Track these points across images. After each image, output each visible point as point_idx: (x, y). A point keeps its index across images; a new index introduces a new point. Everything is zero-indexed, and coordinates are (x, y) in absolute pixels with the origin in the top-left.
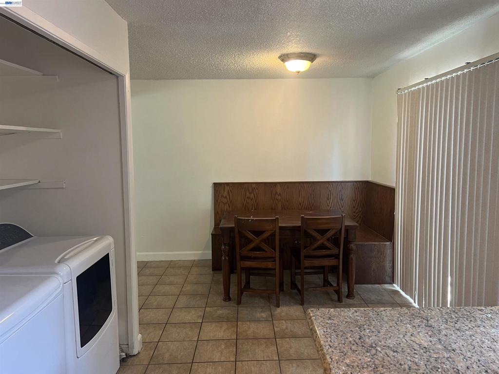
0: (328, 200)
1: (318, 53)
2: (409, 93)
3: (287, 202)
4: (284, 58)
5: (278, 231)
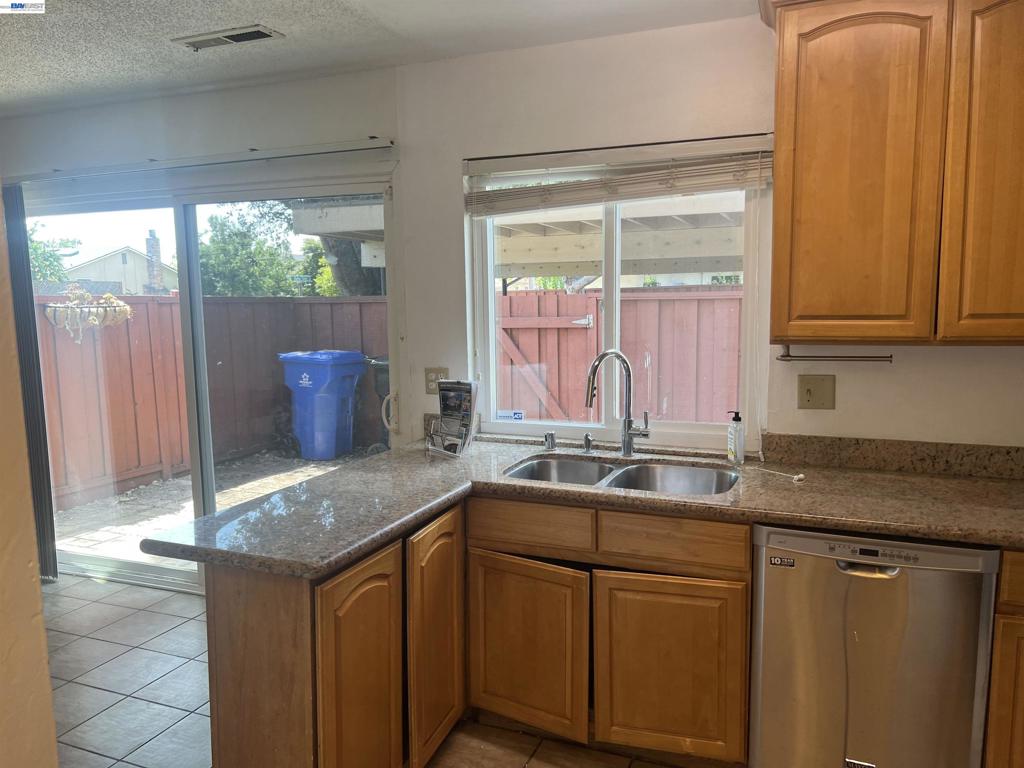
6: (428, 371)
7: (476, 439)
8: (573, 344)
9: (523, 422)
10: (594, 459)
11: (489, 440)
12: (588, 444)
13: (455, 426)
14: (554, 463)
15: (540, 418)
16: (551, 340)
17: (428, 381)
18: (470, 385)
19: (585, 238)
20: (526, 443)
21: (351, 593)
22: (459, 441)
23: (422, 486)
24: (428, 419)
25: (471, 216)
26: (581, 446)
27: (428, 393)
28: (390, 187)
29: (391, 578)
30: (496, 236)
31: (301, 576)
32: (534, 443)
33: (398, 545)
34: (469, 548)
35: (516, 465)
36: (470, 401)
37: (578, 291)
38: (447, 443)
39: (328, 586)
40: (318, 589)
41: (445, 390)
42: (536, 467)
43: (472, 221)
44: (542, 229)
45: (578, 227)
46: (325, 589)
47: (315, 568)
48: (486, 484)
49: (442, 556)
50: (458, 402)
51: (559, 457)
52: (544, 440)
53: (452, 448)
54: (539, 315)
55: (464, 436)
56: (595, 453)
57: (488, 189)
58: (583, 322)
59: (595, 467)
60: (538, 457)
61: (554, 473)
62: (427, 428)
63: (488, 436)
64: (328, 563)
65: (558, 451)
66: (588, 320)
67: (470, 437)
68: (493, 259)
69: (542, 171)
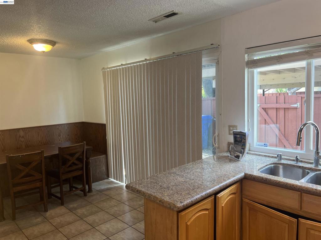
0: (59, 136)
1: (56, 41)
2: (110, 71)
3: (30, 141)
4: (31, 41)
5: (43, 160)
6: (230, 126)
7: (248, 153)
8: (290, 114)
9: (268, 148)
10: (300, 167)
11: (253, 154)
12: (297, 160)
13: (239, 148)
14: (281, 167)
15: (276, 146)
16: (281, 113)
17: (230, 130)
18: (245, 133)
19: (296, 74)
20: (269, 157)
21: (193, 216)
22: (241, 155)
23: (224, 173)
24: (229, 144)
25: (248, 69)
26: (294, 160)
27: (229, 134)
28: (218, 61)
29: (210, 210)
30: (258, 75)
31: (173, 209)
32: (272, 157)
33: (213, 197)
34: (243, 198)
35: (264, 167)
36: (245, 139)
37: (294, 93)
38: (236, 155)
39: (183, 213)
40: (180, 214)
41: (235, 134)
42: (273, 168)
43: (248, 71)
44: (279, 72)
45: (294, 70)
46: (182, 214)
47: (178, 207)
48: (251, 175)
49: (231, 202)
50: (241, 139)
51: (283, 164)
52: (277, 156)
53: (238, 157)
54: (277, 103)
55: (242, 153)
56: (301, 164)
57: (255, 58)
58: (295, 106)
59: (300, 171)
60: (274, 163)
61: (281, 171)
62: (229, 148)
63: (253, 152)
64: (183, 205)
65: (283, 162)
66: (298, 105)
67: (245, 153)
68: (256, 83)
69: (279, 50)
